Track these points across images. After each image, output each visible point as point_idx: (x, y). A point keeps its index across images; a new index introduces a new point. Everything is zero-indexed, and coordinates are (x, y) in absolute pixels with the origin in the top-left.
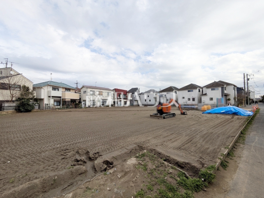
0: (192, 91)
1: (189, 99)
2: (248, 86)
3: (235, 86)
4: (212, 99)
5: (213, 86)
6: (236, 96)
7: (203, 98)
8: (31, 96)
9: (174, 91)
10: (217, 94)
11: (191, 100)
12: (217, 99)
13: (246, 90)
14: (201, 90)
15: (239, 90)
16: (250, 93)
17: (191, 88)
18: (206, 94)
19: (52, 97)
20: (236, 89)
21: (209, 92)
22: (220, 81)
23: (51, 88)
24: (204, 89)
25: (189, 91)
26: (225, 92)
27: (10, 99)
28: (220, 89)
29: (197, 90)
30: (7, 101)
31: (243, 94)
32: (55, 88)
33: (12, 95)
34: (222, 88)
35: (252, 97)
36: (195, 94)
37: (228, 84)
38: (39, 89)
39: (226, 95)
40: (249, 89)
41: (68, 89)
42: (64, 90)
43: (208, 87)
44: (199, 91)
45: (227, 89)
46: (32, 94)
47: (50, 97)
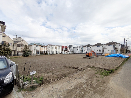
0: (99, 47)
1: (98, 51)
2: (127, 44)
3: (120, 44)
4: (109, 50)
5: (110, 44)
6: (121, 49)
7: (105, 50)
8: (28, 49)
9: (90, 47)
10: (111, 48)
11: (99, 51)
12: (112, 50)
14: (103, 46)
15: (122, 46)
16: (128, 47)
17: (98, 45)
18: (106, 48)
20: (121, 46)
21: (107, 47)
22: (113, 42)
23: (36, 46)
24: (105, 46)
25: (97, 47)
26: (115, 47)
28: (113, 46)
29: (102, 46)
30: (20, 52)
31: (124, 48)
32: (37, 46)
33: (22, 49)
34: (114, 45)
35: (129, 49)
36: (101, 48)
37: (117, 43)
38: (31, 46)
39: (116, 49)
40: (127, 45)
41: (42, 46)
42: (40, 47)
43: (107, 44)
44: (103, 47)
45: (116, 45)
46: (28, 48)
47: (35, 50)
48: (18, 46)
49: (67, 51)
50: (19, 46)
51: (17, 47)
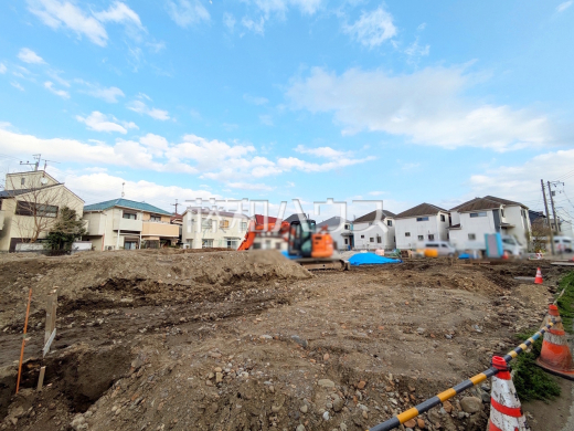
0: (427, 219)
1: (421, 238)
2: (553, 208)
3: (523, 207)
4: (472, 237)
5: (476, 207)
6: (530, 230)
7: (453, 234)
8: (76, 230)
9: (386, 220)
10: (484, 224)
11: (426, 238)
12: (487, 236)
13: (551, 217)
14: (447, 216)
15: (534, 216)
16: (560, 224)
17: (423, 212)
18: (458, 226)
19: (122, 231)
20: (527, 216)
21: (464, 219)
22: (488, 197)
24: (454, 214)
25: (419, 220)
26: (504, 220)
27: (32, 235)
28: (490, 214)
29: (438, 217)
31: (545, 226)
32: (129, 213)
33: (39, 226)
34: (495, 212)
36: (434, 225)
37: (508, 203)
38: (96, 215)
39: (506, 228)
40: (557, 214)
41: (156, 216)
42: (149, 217)
43: (462, 209)
44: (443, 219)
45: (505, 214)
46: (79, 225)
47: (117, 231)
48: (17, 213)
49: (279, 241)
50: (24, 209)
51: (15, 218)
